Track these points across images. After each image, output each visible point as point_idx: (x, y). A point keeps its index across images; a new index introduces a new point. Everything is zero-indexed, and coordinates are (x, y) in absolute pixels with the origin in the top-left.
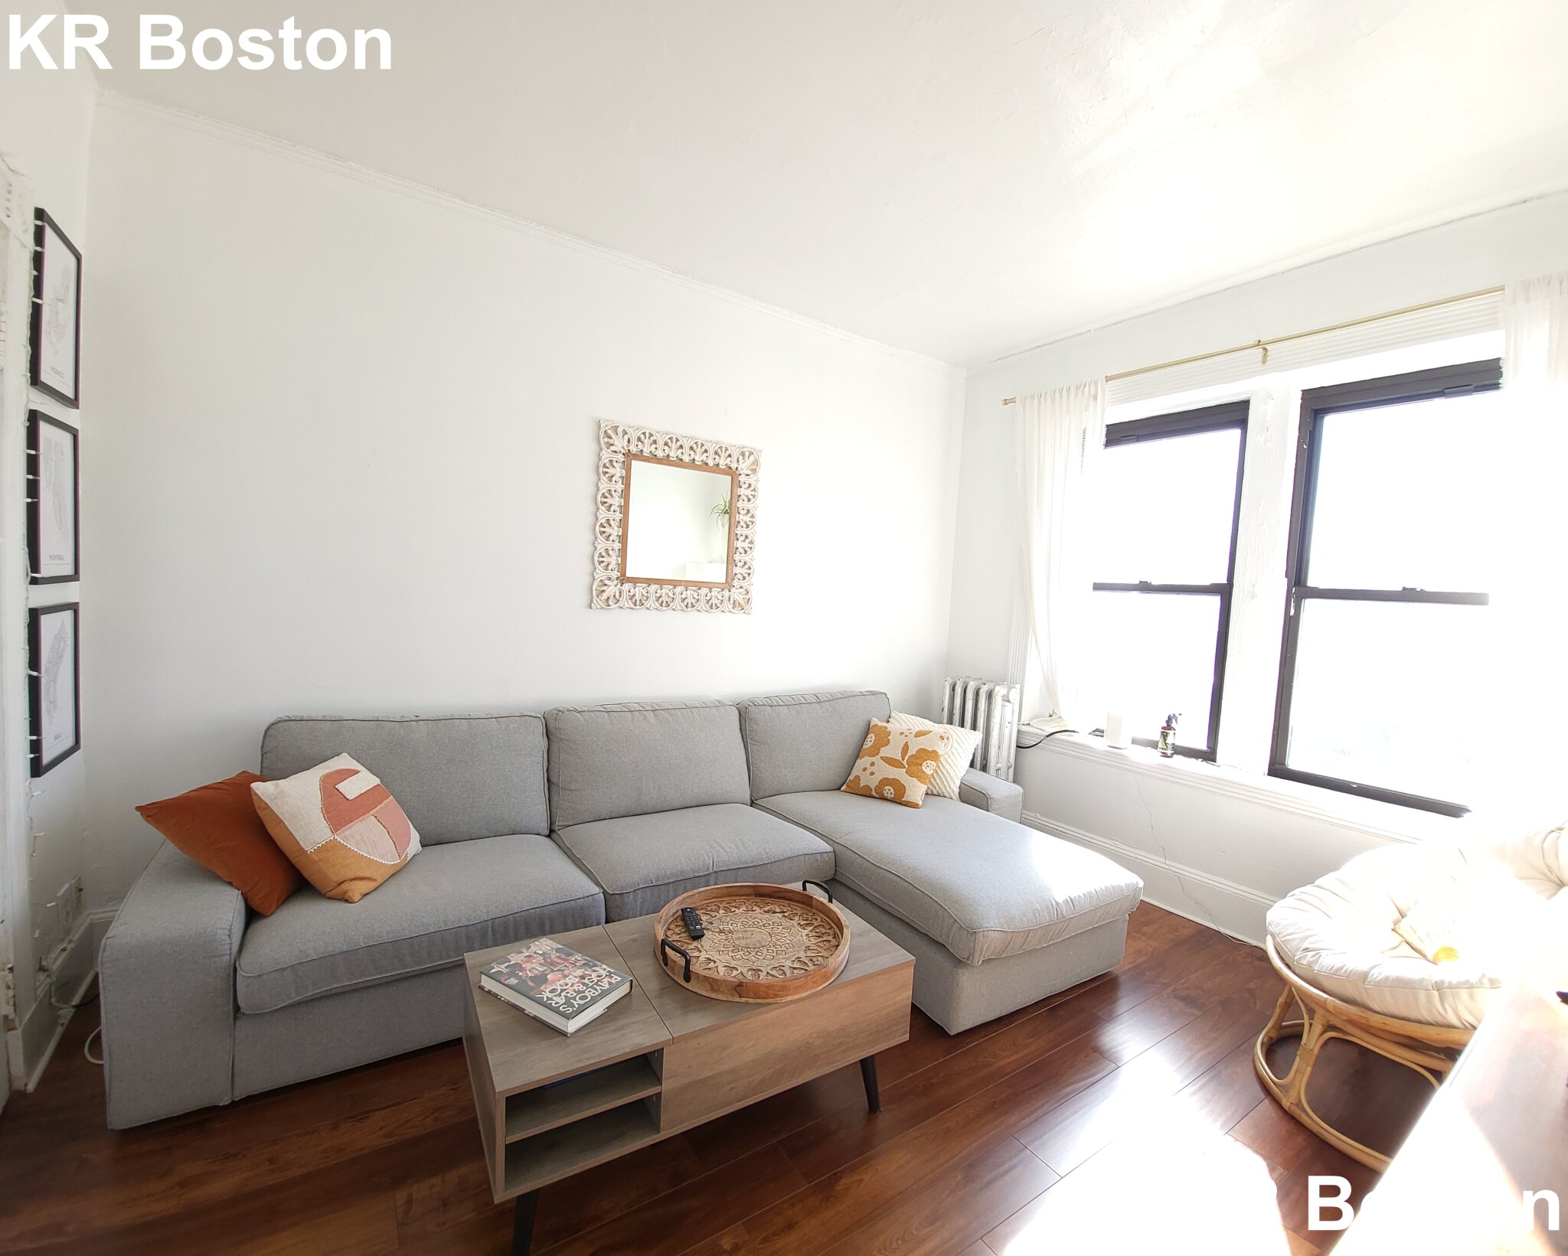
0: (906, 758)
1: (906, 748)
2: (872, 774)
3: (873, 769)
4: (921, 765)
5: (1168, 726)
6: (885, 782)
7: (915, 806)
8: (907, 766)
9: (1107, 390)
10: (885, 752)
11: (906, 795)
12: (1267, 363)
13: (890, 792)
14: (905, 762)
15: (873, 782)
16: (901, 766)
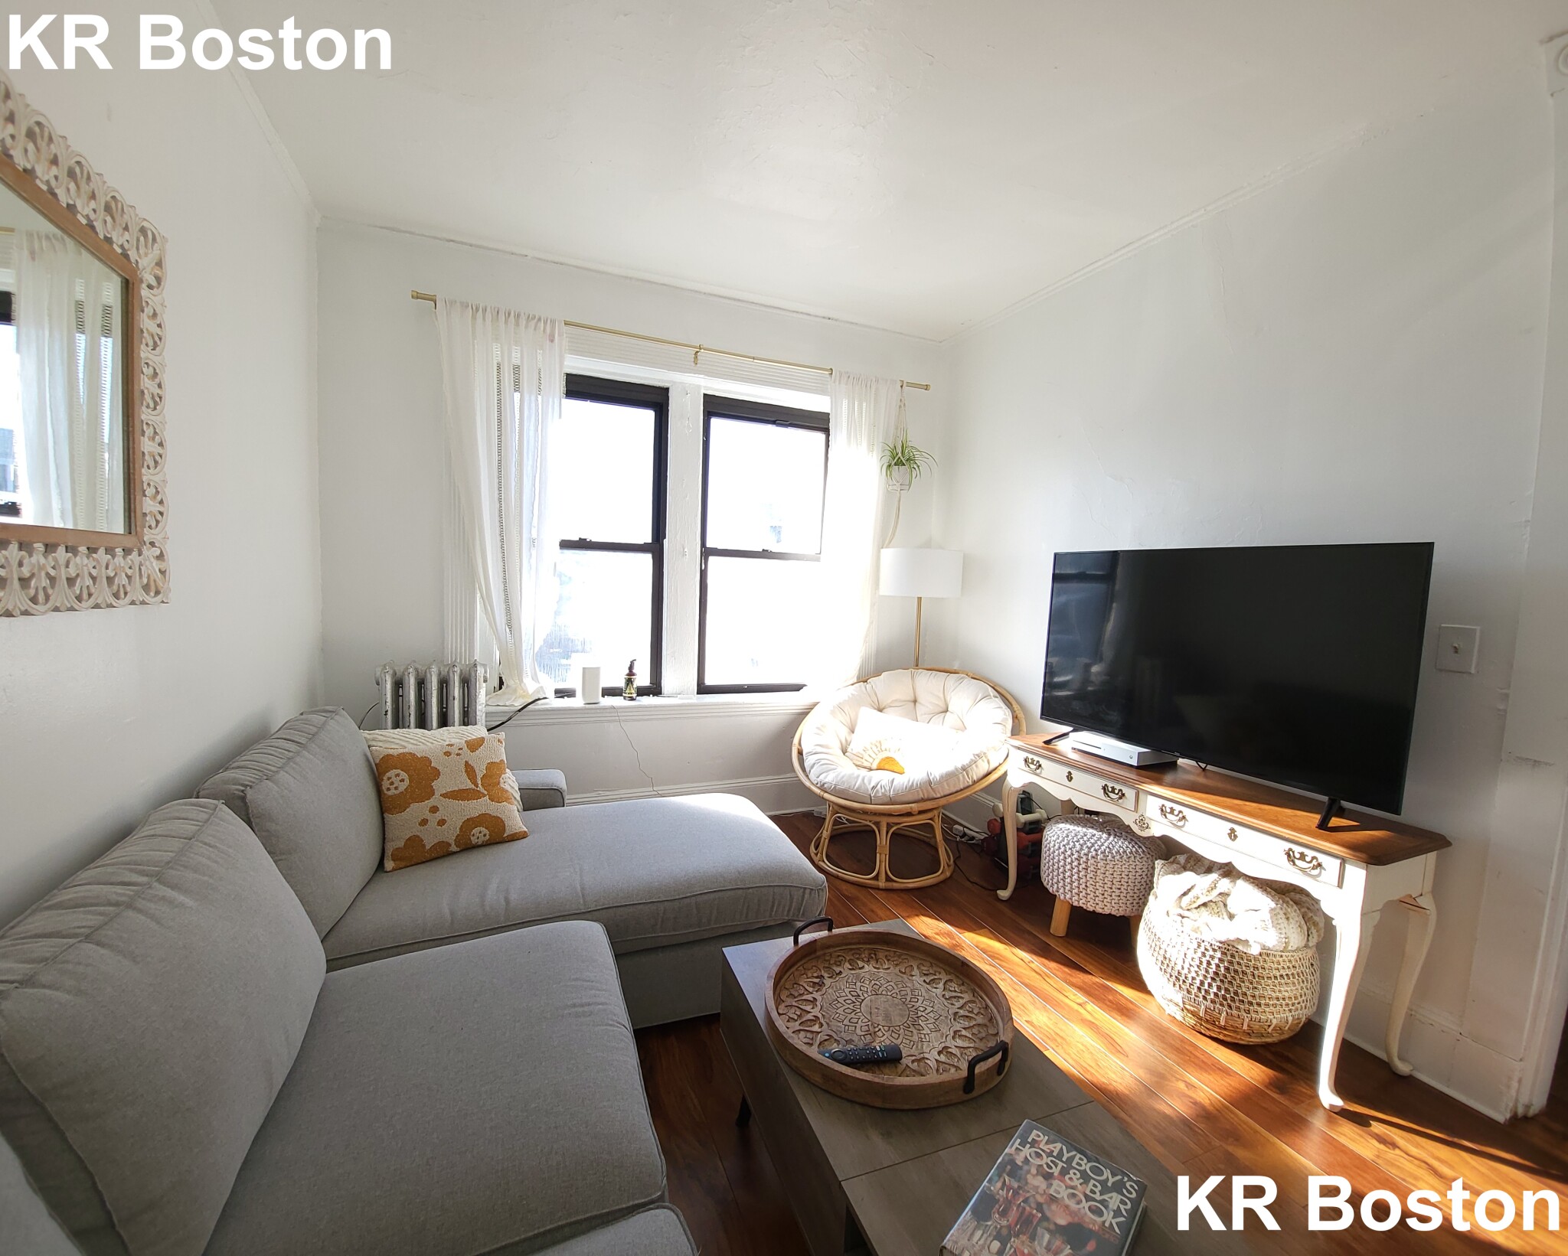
0: (480, 782)
1: (470, 770)
2: (442, 822)
3: (438, 816)
4: (499, 783)
5: (631, 673)
6: (470, 823)
7: (522, 836)
8: (486, 793)
9: (565, 335)
10: (441, 786)
11: (507, 828)
12: (698, 365)
13: (482, 834)
14: (480, 788)
15: (450, 834)
16: (476, 795)
